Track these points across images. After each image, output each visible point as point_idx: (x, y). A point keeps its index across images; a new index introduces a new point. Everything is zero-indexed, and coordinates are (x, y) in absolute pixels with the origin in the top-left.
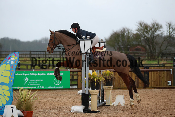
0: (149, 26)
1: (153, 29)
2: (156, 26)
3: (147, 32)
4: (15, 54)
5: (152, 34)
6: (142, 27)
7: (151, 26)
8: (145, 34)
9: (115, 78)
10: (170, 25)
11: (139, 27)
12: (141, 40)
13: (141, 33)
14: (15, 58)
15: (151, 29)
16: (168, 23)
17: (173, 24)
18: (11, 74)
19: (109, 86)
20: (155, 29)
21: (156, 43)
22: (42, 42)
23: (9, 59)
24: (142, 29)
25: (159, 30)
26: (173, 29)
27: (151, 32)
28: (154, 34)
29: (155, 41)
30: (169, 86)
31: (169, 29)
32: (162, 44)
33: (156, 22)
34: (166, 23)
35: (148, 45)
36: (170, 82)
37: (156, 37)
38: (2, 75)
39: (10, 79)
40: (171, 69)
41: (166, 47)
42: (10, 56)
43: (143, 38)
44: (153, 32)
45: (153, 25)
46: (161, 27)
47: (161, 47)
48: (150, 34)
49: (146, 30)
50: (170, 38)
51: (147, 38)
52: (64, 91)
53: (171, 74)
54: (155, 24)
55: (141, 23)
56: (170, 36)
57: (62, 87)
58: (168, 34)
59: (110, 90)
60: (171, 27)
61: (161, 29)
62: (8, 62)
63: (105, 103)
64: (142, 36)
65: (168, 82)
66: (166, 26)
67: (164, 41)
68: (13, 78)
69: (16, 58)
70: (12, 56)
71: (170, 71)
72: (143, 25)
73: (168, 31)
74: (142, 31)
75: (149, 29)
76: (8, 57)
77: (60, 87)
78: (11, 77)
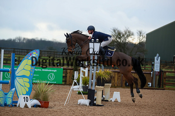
0: (122, 33)
1: (126, 36)
2: (128, 33)
3: (120, 38)
4: (36, 51)
5: (124, 40)
6: (115, 33)
7: (124, 33)
8: (118, 40)
9: (113, 77)
10: (140, 33)
11: (113, 33)
12: (114, 45)
13: (114, 39)
14: (35, 55)
15: (123, 35)
16: (139, 31)
17: (143, 32)
18: (32, 69)
19: (108, 84)
20: (127, 35)
21: (127, 48)
22: (16, 41)
23: (31, 55)
24: (115, 35)
25: (130, 37)
26: (143, 36)
27: (123, 38)
28: (126, 40)
29: (126, 46)
30: (149, 87)
31: (139, 36)
32: (133, 49)
33: (128, 30)
34: (137, 31)
35: (119, 49)
36: (150, 84)
37: (127, 43)
38: (24, 69)
39: (31, 73)
40: (152, 73)
41: (136, 52)
42: (31, 52)
43: (115, 43)
44: (125, 38)
45: (125, 32)
46: (132, 34)
47: (131, 52)
48: (122, 40)
49: (118, 36)
50: (140, 45)
51: (120, 43)
52: (57, 85)
53: (152, 76)
54: (127, 31)
55: (115, 30)
56: (140, 43)
57: (55, 82)
58: (139, 41)
59: (109, 87)
60: (141, 35)
61: (132, 36)
62: (30, 58)
63: (104, 99)
64: (115, 41)
65: (149, 83)
66: (137, 34)
67: (135, 47)
68: (33, 71)
69: (37, 55)
70: (33, 53)
71: (151, 73)
72: (116, 32)
73: (139, 39)
74: (115, 37)
75: (121, 36)
76: (30, 53)
77: (53, 82)
78: (31, 71)
